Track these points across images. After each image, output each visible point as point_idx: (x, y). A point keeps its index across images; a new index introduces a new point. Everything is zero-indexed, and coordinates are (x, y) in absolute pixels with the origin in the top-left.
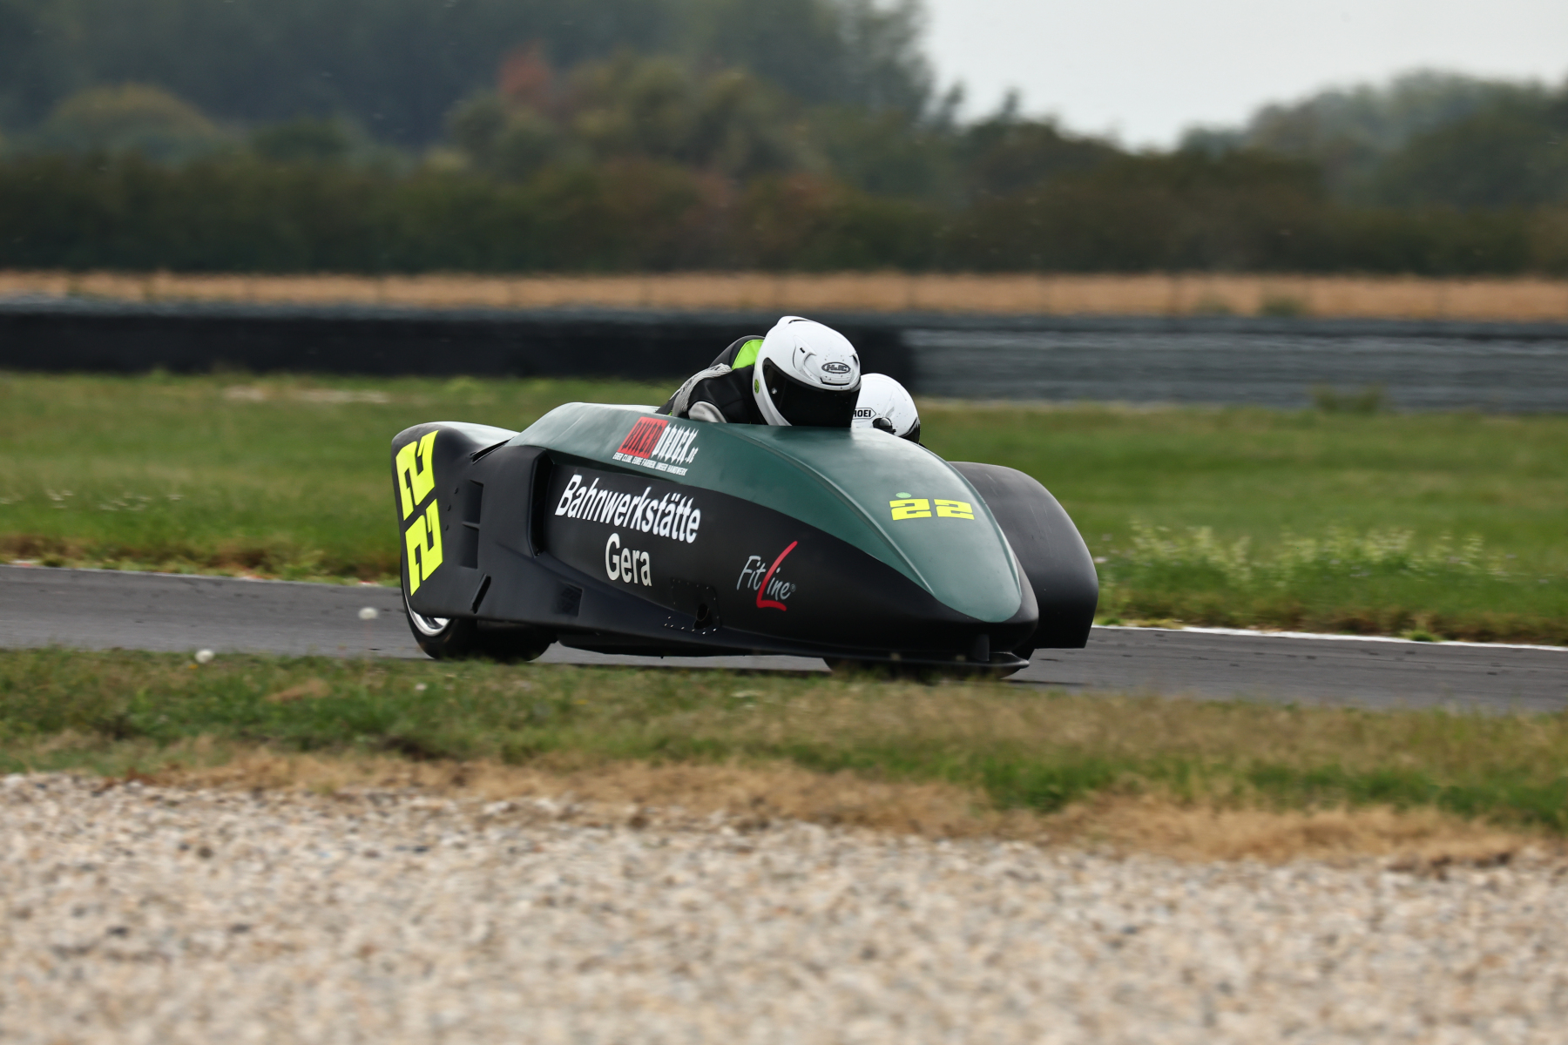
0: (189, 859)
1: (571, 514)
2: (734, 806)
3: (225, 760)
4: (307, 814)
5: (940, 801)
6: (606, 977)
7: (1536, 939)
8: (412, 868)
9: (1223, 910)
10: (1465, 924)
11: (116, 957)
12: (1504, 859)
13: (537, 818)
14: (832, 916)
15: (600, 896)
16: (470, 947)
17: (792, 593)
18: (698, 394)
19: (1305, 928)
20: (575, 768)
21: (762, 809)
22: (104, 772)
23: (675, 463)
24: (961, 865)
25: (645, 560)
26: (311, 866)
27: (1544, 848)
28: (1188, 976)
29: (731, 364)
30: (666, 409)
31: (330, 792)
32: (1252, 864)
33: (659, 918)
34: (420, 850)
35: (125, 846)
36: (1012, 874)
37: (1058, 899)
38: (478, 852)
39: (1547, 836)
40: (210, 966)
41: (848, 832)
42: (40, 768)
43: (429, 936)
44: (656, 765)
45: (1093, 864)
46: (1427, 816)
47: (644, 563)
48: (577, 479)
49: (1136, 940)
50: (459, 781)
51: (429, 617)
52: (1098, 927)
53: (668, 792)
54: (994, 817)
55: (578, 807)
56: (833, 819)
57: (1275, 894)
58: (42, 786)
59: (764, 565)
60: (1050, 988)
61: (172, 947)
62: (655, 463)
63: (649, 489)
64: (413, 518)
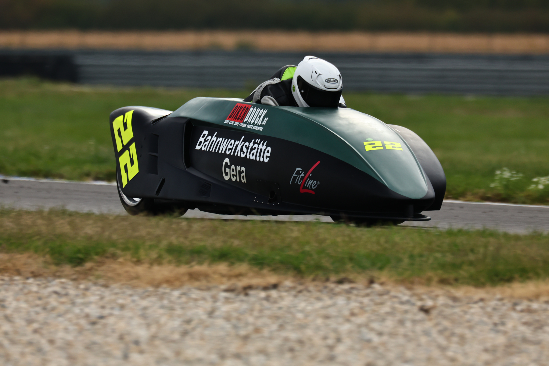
1: (203, 149)
5: (30, 261)
7: (280, 321)
9: (145, 308)
10: (251, 315)
12: (275, 286)
17: (318, 186)
18: (265, 92)
19: (179, 316)
23: (256, 125)
24: (34, 288)
25: (243, 171)
27: (293, 282)
28: (121, 338)
29: (280, 78)
30: (249, 99)
32: (164, 289)
36: (56, 293)
37: (73, 303)
39: (295, 276)
45: (94, 288)
46: (243, 267)
47: (243, 172)
49: (103, 321)
51: (130, 198)
52: (87, 316)
54: (53, 268)
57: (171, 302)
59: (303, 172)
60: (59, 343)
62: (246, 125)
63: (243, 137)
64: (122, 152)
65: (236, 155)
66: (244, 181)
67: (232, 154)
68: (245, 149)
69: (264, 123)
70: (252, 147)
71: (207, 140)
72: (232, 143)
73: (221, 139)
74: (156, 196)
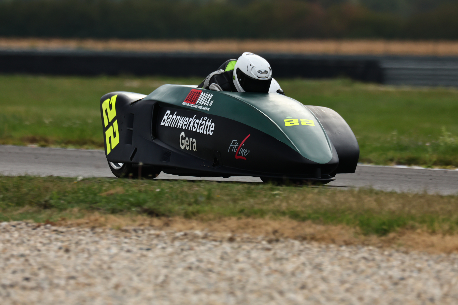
0: (61, 253)
1: (167, 125)
2: (267, 233)
3: (83, 216)
4: (110, 236)
6: (203, 296)
8: (143, 256)
11: (24, 288)
13: (194, 238)
14: (293, 274)
15: (210, 266)
16: (156, 285)
17: (248, 153)
18: (212, 80)
20: (210, 220)
21: (277, 234)
22: (36, 220)
23: (205, 106)
24: (347, 255)
25: (194, 142)
26: (105, 255)
29: (224, 70)
30: (201, 86)
31: (119, 229)
33: (229, 273)
34: (148, 250)
35: (39, 248)
37: (379, 267)
38: (170, 250)
40: (58, 292)
41: (308, 243)
42: (15, 220)
43: (142, 281)
44: (240, 218)
45: (396, 254)
48: (169, 112)
49: (404, 282)
50: (167, 224)
52: (390, 278)
53: (243, 228)
55: (210, 234)
56: (303, 238)
58: (14, 226)
59: (238, 143)
61: (46, 285)
62: (197, 106)
63: (195, 115)
64: (108, 127)
65: (189, 129)
66: (195, 150)
67: (186, 129)
68: (196, 125)
69: (210, 105)
70: (201, 124)
71: (169, 118)
72: (187, 120)
73: (179, 117)
74: (130, 161)
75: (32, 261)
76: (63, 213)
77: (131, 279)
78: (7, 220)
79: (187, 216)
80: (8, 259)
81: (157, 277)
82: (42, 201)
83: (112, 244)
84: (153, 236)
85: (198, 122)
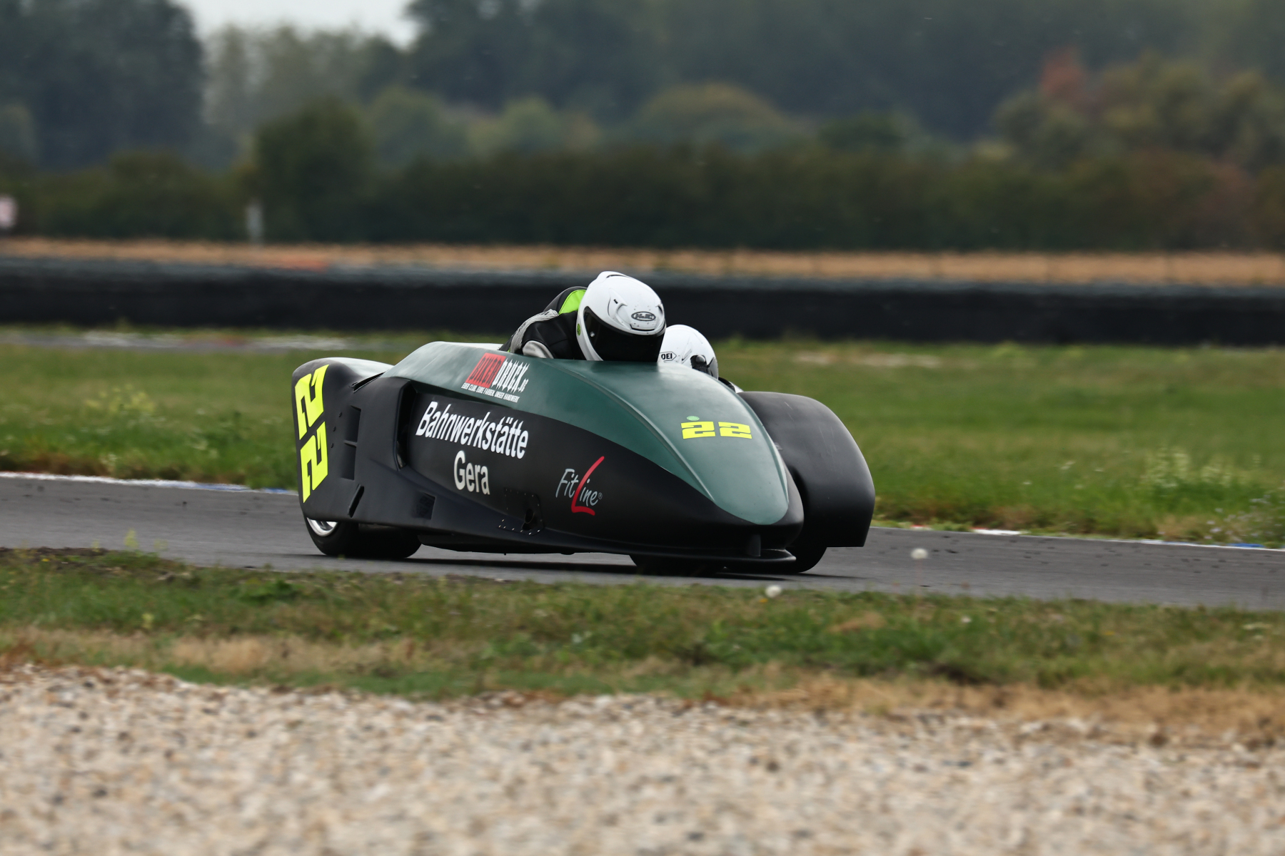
0: (759, 772)
1: (428, 434)
2: (1244, 726)
3: (791, 683)
4: (863, 732)
8: (956, 780)
13: (1068, 736)
15: (1124, 806)
17: (599, 500)
18: (530, 335)
20: (1102, 692)
21: (1269, 728)
22: (683, 694)
23: (510, 392)
25: (484, 473)
26: (867, 778)
29: (558, 310)
30: (507, 347)
31: (884, 713)
33: (1176, 825)
34: (964, 764)
35: (701, 761)
38: (1016, 766)
42: (627, 690)
43: (971, 841)
44: (1175, 689)
47: (484, 475)
48: (434, 405)
50: (999, 703)
51: (322, 521)
53: (1186, 714)
55: (1104, 727)
58: (629, 706)
59: (577, 476)
62: (494, 391)
63: (489, 413)
64: (306, 438)
65: (475, 445)
66: (486, 491)
67: (469, 444)
68: (489, 435)
69: (522, 389)
70: (500, 432)
71: (434, 418)
72: (470, 425)
73: (456, 416)
74: (349, 517)
75: (693, 791)
76: (745, 676)
77: (942, 837)
78: (608, 690)
79: (1047, 682)
80: (635, 788)
81: (1005, 831)
82: (687, 645)
83: (872, 751)
84: (966, 733)
85: (493, 430)
